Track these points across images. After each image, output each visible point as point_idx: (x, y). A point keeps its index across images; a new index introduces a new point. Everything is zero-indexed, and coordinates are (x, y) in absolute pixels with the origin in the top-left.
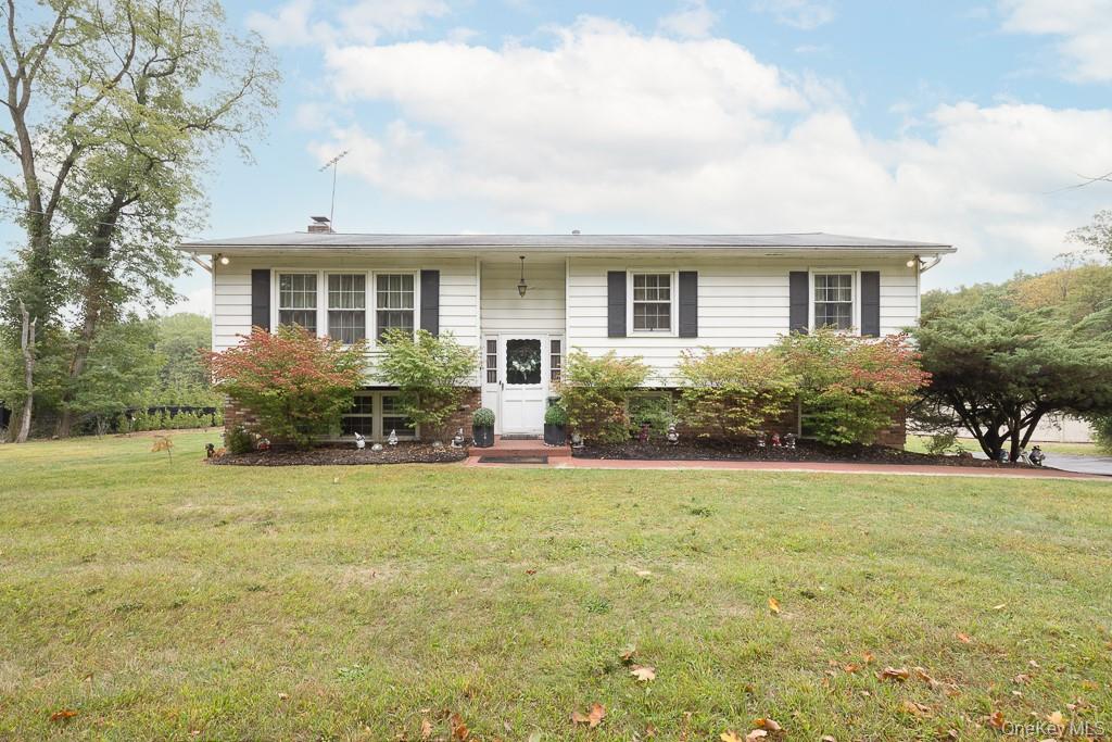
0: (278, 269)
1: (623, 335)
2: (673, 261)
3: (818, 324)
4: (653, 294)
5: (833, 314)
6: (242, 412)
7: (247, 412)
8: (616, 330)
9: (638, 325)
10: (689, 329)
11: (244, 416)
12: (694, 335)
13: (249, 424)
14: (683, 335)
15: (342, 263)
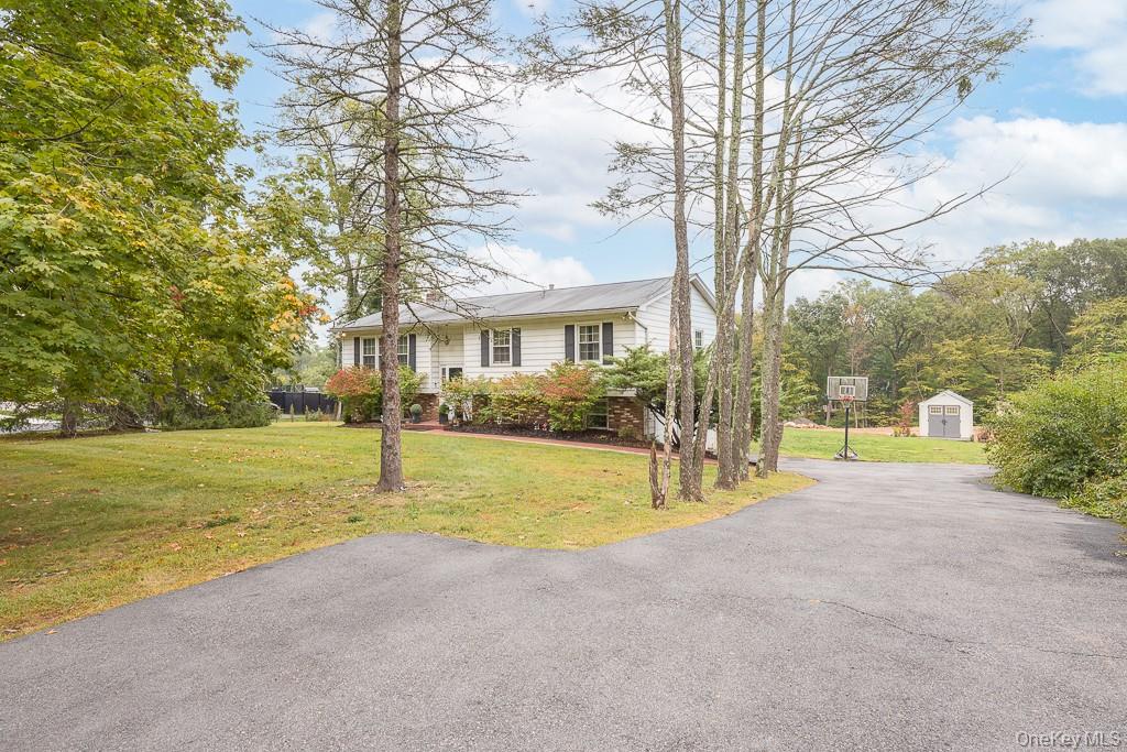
0: (362, 336)
1: (488, 365)
2: (510, 322)
3: (582, 357)
4: (502, 343)
5: (589, 352)
8: (485, 363)
9: (496, 359)
10: (517, 363)
12: (519, 365)
14: (514, 365)
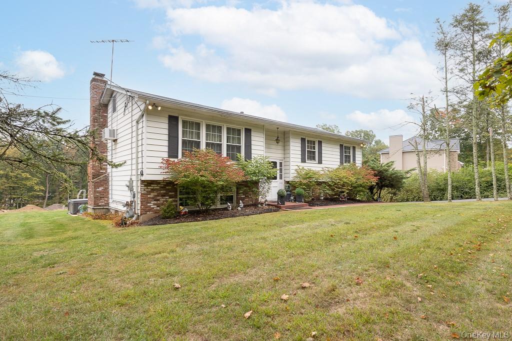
0: (182, 117)
1: (305, 162)
2: (316, 136)
4: (311, 148)
6: (152, 195)
7: (156, 196)
9: (309, 158)
11: (153, 198)
12: (321, 163)
13: (156, 202)
14: (318, 163)
15: (213, 118)
